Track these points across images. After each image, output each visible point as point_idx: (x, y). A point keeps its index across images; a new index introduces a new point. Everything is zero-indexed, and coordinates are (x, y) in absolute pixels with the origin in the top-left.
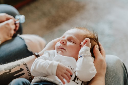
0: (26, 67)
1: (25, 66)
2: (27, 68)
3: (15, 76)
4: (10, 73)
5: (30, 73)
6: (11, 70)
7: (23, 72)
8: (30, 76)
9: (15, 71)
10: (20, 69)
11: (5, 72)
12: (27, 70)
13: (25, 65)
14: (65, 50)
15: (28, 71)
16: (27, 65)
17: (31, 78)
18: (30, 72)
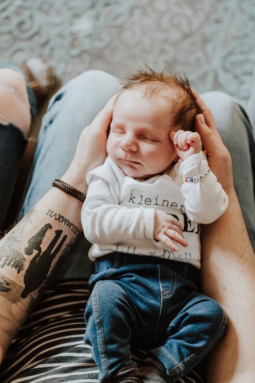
0: (64, 222)
1: (62, 221)
2: (67, 224)
3: (52, 254)
4: (41, 254)
5: (76, 227)
6: (41, 246)
7: (64, 235)
8: (77, 232)
9: (48, 245)
10: (55, 235)
11: (32, 258)
12: (69, 226)
13: (61, 219)
14: (139, 163)
15: (72, 227)
16: (64, 218)
17: (77, 231)
18: (74, 226)
